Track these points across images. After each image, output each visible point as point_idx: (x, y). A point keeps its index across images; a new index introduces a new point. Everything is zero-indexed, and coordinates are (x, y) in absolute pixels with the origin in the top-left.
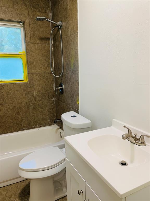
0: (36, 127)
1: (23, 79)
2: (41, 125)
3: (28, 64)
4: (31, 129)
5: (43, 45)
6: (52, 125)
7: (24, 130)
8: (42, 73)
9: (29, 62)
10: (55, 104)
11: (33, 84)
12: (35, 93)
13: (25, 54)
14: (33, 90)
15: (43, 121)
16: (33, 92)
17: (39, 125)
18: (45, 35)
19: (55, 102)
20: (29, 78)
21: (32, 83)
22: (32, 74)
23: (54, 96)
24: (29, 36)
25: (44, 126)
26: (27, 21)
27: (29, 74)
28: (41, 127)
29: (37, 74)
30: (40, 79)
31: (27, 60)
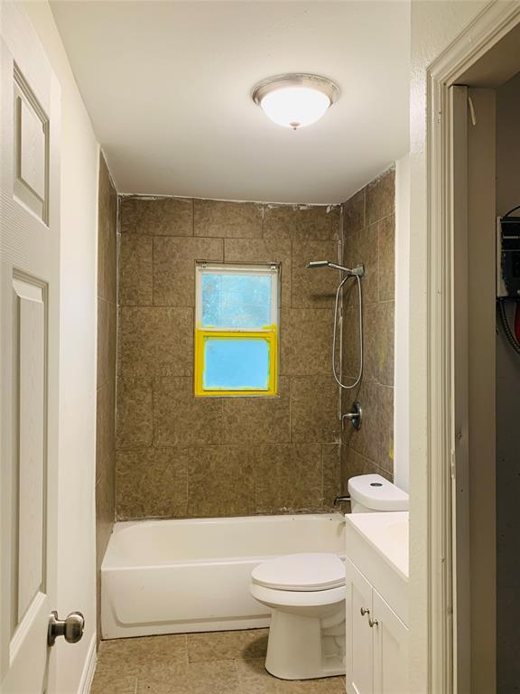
0: (287, 513)
1: (266, 388)
2: (300, 508)
3: (280, 355)
4: (274, 514)
5: (319, 312)
6: (328, 512)
7: (258, 514)
8: (311, 376)
9: (283, 349)
10: (339, 454)
11: (288, 401)
12: (292, 423)
13: (276, 330)
14: (288, 416)
15: (306, 498)
16: (288, 421)
17: (294, 508)
18: (324, 289)
19: (339, 451)
20: (280, 385)
21: (286, 399)
22: (289, 377)
23: (337, 435)
24: (289, 293)
25: (307, 513)
26: (287, 262)
27: (282, 377)
28: (300, 512)
29: (299, 378)
30: (307, 389)
31: (280, 344)
